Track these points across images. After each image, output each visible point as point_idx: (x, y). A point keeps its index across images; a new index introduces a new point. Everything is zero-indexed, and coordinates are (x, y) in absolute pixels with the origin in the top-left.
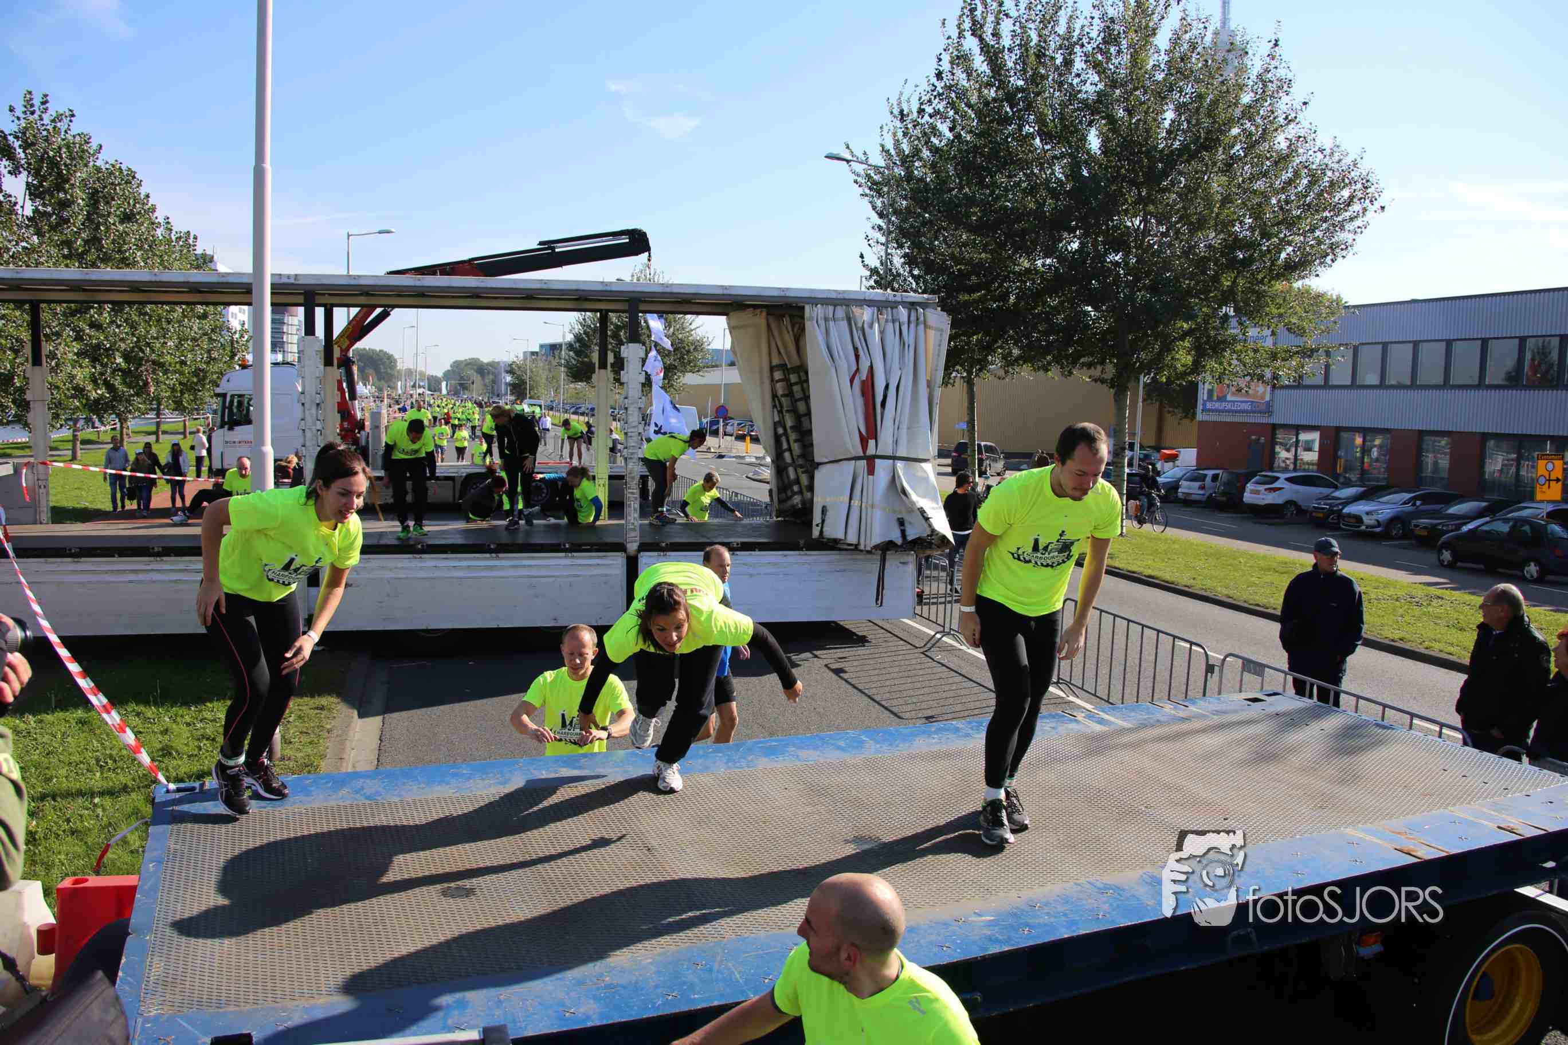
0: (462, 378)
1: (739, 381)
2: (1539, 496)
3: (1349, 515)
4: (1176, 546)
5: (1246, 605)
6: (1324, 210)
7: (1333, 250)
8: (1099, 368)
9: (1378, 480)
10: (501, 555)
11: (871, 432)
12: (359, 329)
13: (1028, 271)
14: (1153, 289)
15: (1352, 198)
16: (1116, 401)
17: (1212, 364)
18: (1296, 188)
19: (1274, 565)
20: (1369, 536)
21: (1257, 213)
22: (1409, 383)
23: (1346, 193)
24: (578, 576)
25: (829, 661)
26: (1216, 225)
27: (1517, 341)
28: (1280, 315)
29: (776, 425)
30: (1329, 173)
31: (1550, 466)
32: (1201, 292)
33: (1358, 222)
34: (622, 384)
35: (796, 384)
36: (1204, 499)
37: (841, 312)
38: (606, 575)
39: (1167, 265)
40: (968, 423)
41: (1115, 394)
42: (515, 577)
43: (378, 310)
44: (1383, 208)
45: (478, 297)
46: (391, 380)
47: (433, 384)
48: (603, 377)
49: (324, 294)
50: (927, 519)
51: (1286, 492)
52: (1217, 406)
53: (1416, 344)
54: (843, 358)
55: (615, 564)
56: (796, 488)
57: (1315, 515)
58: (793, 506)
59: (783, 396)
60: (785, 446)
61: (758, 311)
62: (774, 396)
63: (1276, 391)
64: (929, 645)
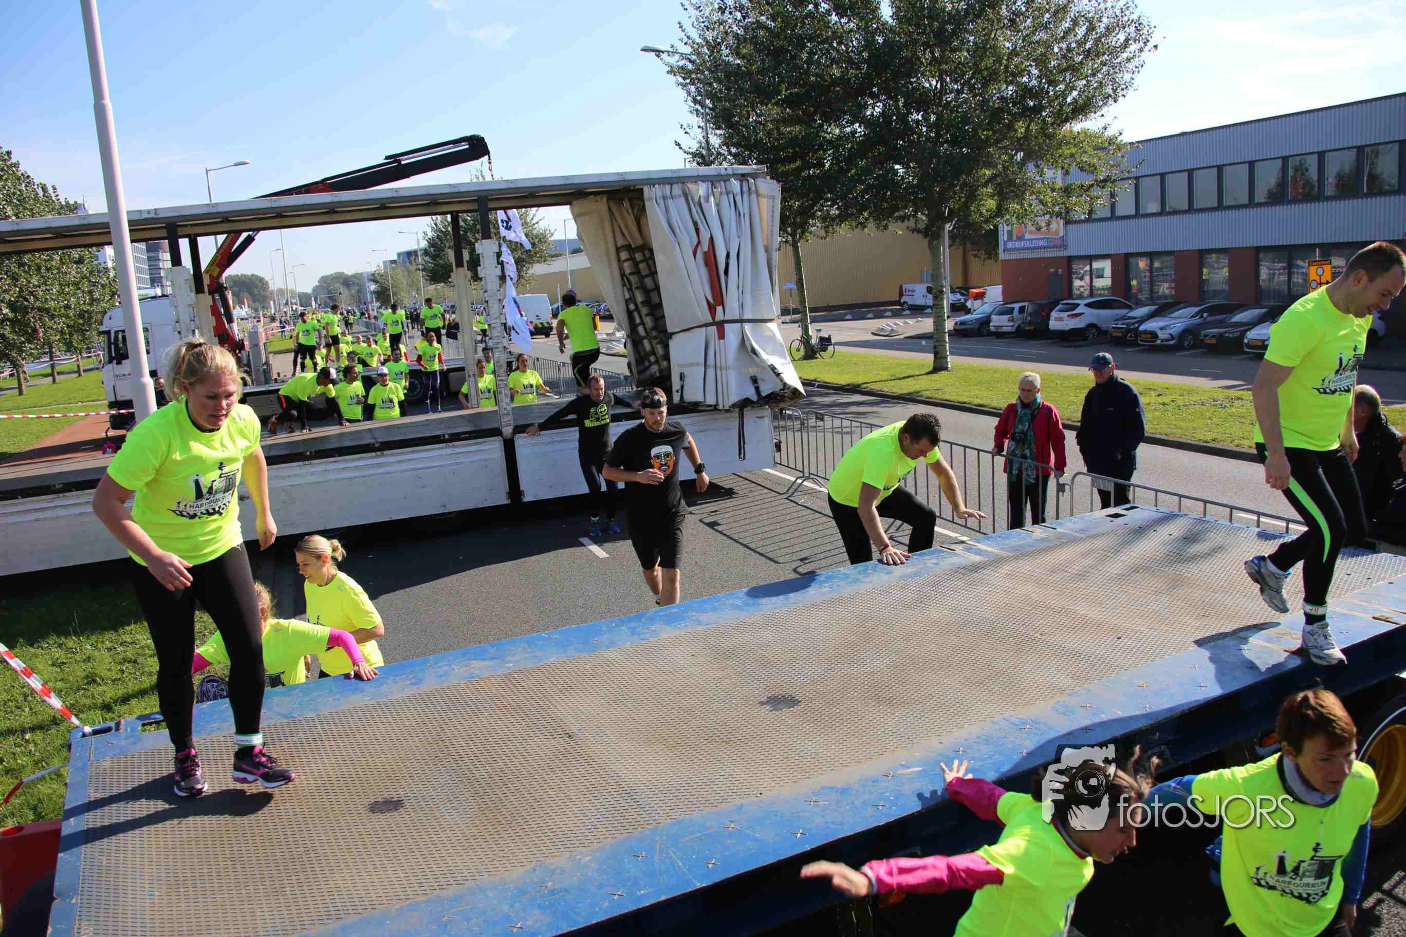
0: (330, 292)
1: (589, 265)
3: (1145, 332)
4: (998, 375)
6: (1104, 54)
7: (1114, 90)
8: (912, 220)
9: (1166, 297)
10: (386, 452)
11: (717, 299)
12: (227, 257)
13: (839, 138)
14: (954, 142)
15: (1127, 40)
16: (930, 248)
17: (1014, 206)
18: (1075, 36)
20: (1165, 349)
21: (1042, 62)
22: (1186, 208)
24: (461, 463)
25: (703, 516)
26: (1007, 77)
27: (1280, 161)
28: (1072, 155)
29: (626, 301)
30: (1105, 20)
31: (1320, 271)
32: (998, 141)
33: (1135, 62)
34: (481, 279)
35: (642, 261)
36: (1013, 330)
37: (677, 190)
38: (486, 460)
39: (966, 120)
40: (797, 282)
41: (930, 243)
42: (402, 471)
43: (244, 235)
44: (1156, 47)
45: (335, 212)
46: (264, 301)
47: (304, 300)
48: (460, 275)
49: (187, 226)
50: (778, 375)
51: (1087, 316)
52: (1017, 245)
53: (1190, 172)
54: (684, 232)
55: (493, 449)
56: (652, 359)
57: (1114, 334)
58: (652, 376)
59: (631, 274)
60: (638, 321)
61: (598, 198)
62: (623, 275)
63: (1070, 227)
64: (791, 491)
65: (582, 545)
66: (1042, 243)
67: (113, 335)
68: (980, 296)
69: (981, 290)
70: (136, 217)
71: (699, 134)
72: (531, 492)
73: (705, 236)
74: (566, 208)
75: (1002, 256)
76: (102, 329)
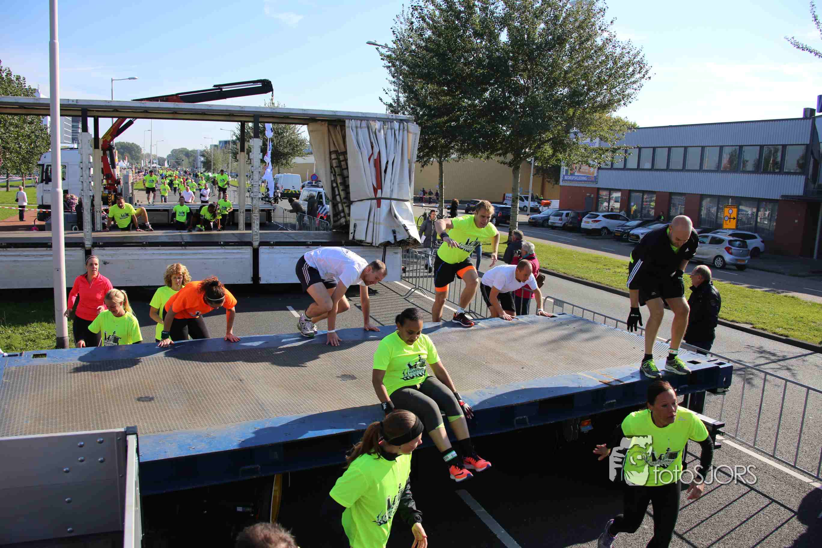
0: (177, 159)
2: (725, 226)
3: (633, 235)
4: (543, 248)
5: (572, 277)
6: (620, 77)
7: (623, 98)
8: (504, 156)
9: (649, 217)
10: (187, 248)
11: (379, 185)
12: (116, 131)
13: (469, 106)
15: (634, 72)
16: (513, 173)
19: (591, 258)
22: (665, 167)
23: (631, 69)
24: (227, 258)
27: (718, 148)
28: (595, 131)
29: (332, 182)
30: (623, 59)
31: (730, 211)
33: (638, 84)
34: (250, 160)
35: (342, 161)
36: (561, 225)
37: (364, 124)
38: (242, 258)
40: (439, 184)
41: (513, 170)
43: (128, 120)
44: (650, 78)
45: (176, 113)
47: (160, 162)
48: (242, 157)
49: (93, 110)
50: (407, 230)
51: (603, 222)
52: (570, 178)
53: (670, 148)
54: (365, 146)
55: (247, 252)
56: (342, 215)
57: (616, 234)
58: (341, 224)
59: (336, 167)
60: (337, 193)
61: (323, 123)
62: (332, 167)
63: (600, 171)
64: (408, 295)
65: (288, 310)
66: (585, 179)
67: (45, 167)
68: (548, 205)
69: (548, 201)
70: (66, 103)
71: (394, 94)
72: (265, 278)
73: (376, 150)
74: (306, 126)
75: (561, 183)
76: (40, 163)
